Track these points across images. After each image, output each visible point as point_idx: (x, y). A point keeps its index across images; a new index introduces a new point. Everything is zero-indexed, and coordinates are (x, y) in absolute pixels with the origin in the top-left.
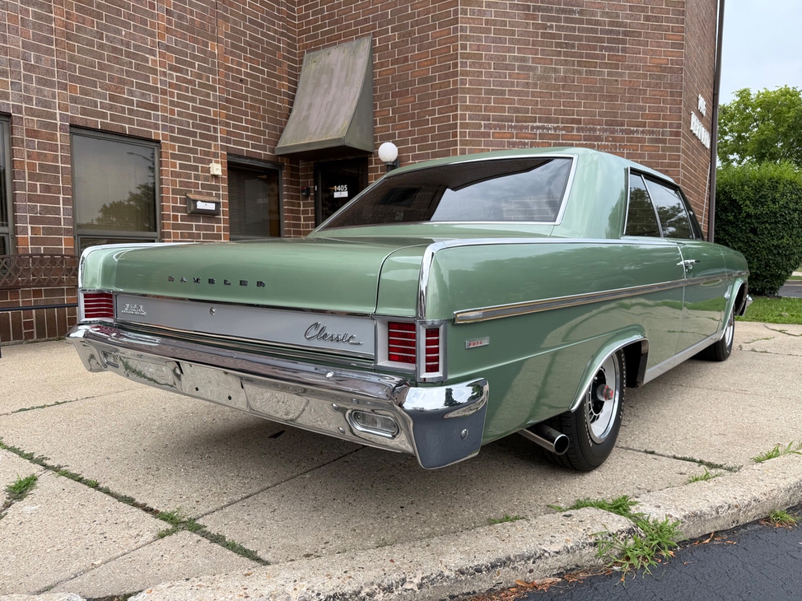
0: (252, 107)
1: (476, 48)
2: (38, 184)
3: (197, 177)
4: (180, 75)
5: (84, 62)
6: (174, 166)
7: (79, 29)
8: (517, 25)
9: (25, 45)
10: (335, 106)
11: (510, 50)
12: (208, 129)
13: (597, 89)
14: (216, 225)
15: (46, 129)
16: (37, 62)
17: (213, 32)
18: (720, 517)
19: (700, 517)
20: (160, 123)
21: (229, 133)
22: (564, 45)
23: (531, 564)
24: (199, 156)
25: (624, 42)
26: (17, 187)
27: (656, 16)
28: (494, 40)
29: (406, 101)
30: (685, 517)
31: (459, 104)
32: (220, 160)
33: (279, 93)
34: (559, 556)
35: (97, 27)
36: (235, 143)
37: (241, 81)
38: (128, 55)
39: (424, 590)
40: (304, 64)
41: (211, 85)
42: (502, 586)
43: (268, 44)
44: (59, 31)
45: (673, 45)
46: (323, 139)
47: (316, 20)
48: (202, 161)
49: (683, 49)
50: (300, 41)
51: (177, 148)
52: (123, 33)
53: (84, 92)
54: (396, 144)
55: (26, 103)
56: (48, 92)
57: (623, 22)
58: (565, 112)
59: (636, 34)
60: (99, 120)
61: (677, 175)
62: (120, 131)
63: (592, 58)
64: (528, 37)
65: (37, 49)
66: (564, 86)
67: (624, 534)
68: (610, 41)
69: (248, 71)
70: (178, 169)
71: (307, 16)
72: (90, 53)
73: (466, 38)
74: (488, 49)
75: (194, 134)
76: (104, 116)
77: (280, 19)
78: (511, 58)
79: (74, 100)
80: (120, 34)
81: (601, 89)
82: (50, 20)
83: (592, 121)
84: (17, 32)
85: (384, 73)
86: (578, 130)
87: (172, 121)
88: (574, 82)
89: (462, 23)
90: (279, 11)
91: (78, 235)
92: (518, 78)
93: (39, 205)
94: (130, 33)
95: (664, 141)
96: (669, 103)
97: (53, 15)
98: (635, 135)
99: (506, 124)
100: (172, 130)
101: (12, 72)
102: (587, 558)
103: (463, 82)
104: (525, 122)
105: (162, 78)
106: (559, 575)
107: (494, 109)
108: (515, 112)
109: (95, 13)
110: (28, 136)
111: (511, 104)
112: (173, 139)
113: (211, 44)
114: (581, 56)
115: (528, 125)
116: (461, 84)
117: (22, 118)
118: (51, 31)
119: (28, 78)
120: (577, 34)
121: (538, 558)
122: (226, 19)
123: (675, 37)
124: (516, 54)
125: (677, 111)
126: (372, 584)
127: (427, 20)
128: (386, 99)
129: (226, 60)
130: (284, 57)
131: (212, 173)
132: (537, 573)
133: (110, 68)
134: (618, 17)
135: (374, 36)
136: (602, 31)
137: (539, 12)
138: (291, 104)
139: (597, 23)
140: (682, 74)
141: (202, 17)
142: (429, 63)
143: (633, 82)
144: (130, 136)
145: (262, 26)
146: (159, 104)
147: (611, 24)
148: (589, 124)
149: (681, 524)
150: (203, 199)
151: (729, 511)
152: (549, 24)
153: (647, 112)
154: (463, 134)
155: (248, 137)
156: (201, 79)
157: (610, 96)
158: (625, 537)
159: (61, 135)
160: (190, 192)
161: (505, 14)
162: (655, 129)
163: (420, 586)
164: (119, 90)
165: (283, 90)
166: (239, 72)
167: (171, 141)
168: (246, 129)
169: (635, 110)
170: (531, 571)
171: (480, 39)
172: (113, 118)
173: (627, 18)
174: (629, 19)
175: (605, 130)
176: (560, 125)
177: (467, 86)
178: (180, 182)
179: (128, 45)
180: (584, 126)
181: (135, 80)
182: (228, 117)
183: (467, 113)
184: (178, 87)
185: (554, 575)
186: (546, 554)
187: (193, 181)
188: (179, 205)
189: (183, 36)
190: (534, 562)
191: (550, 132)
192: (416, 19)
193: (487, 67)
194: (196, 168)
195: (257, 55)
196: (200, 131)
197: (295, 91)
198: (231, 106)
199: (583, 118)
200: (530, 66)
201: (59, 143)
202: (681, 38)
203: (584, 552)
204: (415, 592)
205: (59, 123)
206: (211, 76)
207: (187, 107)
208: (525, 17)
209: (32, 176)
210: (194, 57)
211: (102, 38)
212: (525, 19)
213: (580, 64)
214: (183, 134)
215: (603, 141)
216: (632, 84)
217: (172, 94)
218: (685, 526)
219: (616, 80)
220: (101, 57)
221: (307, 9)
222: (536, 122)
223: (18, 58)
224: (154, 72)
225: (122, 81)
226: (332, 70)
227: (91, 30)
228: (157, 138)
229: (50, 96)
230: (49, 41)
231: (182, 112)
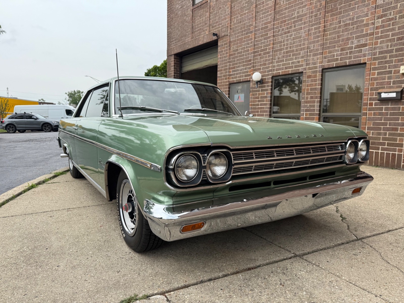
2: (309, 96)
3: (390, 78)
4: (385, 18)
5: (331, 38)
6: (374, 74)
7: (331, 24)
9: (310, 43)
14: (401, 106)
15: (314, 73)
16: (313, 48)
20: (367, 52)
24: (393, 64)
26: (303, 98)
35: (339, 19)
38: (352, 24)
48: (395, 66)
51: (377, 63)
52: (351, 14)
53: (330, 52)
55: (308, 66)
56: (316, 58)
60: (335, 63)
62: (344, 65)
65: (314, 42)
70: (376, 76)
72: (334, 33)
76: (337, 60)
79: (325, 58)
82: (319, 28)
84: (308, 39)
87: (375, 48)
91: (322, 116)
93: (309, 104)
94: (355, 12)
100: (375, 54)
101: (305, 56)
105: (372, 26)
109: (338, 13)
110: (307, 78)
117: (306, 72)
118: (319, 32)
119: (310, 56)
131: (401, 72)
133: (343, 35)
144: (350, 65)
146: (368, 42)
150: (386, 91)
156: (402, 13)
159: (318, 74)
160: (384, 88)
164: (346, 44)
167: (373, 61)
172: (341, 59)
178: (377, 83)
179: (353, 19)
181: (355, 35)
184: (383, 27)
187: (386, 80)
188: (374, 97)
194: (390, 72)
196: (396, 47)
201: (317, 78)
205: (318, 70)
207: (388, 36)
209: (307, 94)
211: (340, 23)
214: (382, 54)
217: (377, 33)
220: (339, 32)
223: (307, 49)
224: (367, 25)
225: (348, 39)
227: (336, 22)
228: (364, 62)
229: (317, 60)
230: (318, 37)
231: (383, 41)
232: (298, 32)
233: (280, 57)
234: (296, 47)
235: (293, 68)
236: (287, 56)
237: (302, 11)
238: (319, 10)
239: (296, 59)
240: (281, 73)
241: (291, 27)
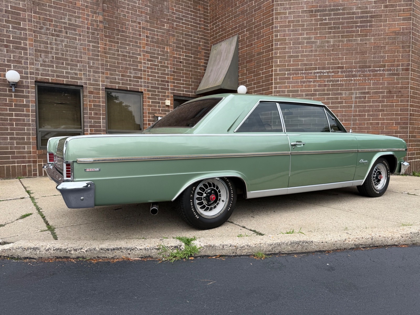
0: (186, 74)
1: (283, 35)
2: (93, 112)
3: (159, 107)
4: (152, 63)
5: (112, 62)
6: (149, 102)
7: (109, 49)
8: (306, 21)
9: (89, 59)
10: (220, 70)
11: (301, 34)
12: (165, 85)
13: (353, 49)
15: (96, 90)
16: (93, 65)
17: (167, 42)
18: (224, 249)
19: (213, 247)
20: (143, 84)
21: (174, 86)
22: (333, 28)
23: (129, 252)
24: (160, 97)
25: (371, 21)
26: (85, 114)
27: (392, 4)
28: (293, 30)
29: (251, 65)
30: (205, 246)
31: (274, 64)
32: (170, 98)
33: (200, 66)
34: (141, 251)
35: (117, 48)
36: (177, 90)
37: (181, 62)
38: (129, 57)
39: (88, 253)
40: (211, 51)
41: (166, 66)
42: (117, 257)
43: (194, 44)
44: (101, 51)
45: (404, 19)
46: (213, 86)
47: (217, 30)
48: (162, 99)
49: (411, 20)
50: (210, 40)
51: (150, 94)
52: (128, 48)
53: (111, 74)
54: (246, 86)
55: (89, 81)
56: (97, 76)
57: (370, 11)
58: (334, 63)
59: (379, 16)
60: (117, 85)
61: (407, 93)
62: (126, 89)
63: (350, 33)
64: (312, 26)
65: (93, 59)
66: (333, 50)
67: (172, 248)
68: (361, 22)
69: (184, 57)
70: (150, 104)
71: (213, 28)
72: (114, 58)
73: (278, 31)
74: (290, 35)
75: (158, 88)
76: (119, 83)
77: (200, 31)
78: (302, 38)
79: (107, 78)
80: (126, 49)
81: (356, 49)
82: (98, 47)
83: (350, 67)
84: (86, 54)
85: (243, 52)
86: (342, 72)
87: (148, 83)
88: (339, 47)
89: (275, 24)
90: (200, 28)
92: (306, 48)
93: (93, 120)
94: (130, 48)
95: (398, 74)
96: (401, 52)
97: (99, 45)
98: (378, 72)
99: (300, 72)
100: (148, 87)
101: (83, 69)
102: (154, 253)
103: (276, 53)
104: (310, 70)
105: (144, 65)
106: (142, 258)
107: (293, 65)
108: (305, 66)
109: (116, 42)
110: (89, 94)
111: (302, 62)
112: (148, 91)
113: (166, 48)
114: (343, 32)
115: (312, 72)
116: (275, 54)
117: (87, 87)
118: (99, 51)
119: (89, 71)
120: (341, 21)
121: (132, 250)
122: (174, 36)
123: (405, 15)
124: (305, 36)
125: (407, 56)
126: (72, 248)
127: (260, 25)
128: (243, 64)
129: (174, 54)
130: (202, 49)
131: (166, 104)
132: (131, 255)
133: (122, 63)
134: (367, 8)
135: (239, 35)
136: (356, 18)
137: (318, 13)
138: (205, 70)
139: (354, 13)
140: (410, 34)
141: (162, 36)
142: (261, 45)
143: (376, 43)
144: (130, 91)
145: (191, 36)
146: (143, 76)
147: (362, 13)
148: (349, 69)
149: (202, 248)
150: (161, 116)
151: (231, 248)
152: (324, 18)
153: (386, 59)
154: (276, 79)
155: (183, 87)
156: (162, 64)
157: (361, 52)
158: (173, 249)
159: (102, 92)
160: (156, 113)
161: (299, 16)
162: (392, 68)
163: (86, 251)
164: (125, 72)
165: (201, 64)
166: (180, 58)
167: (148, 92)
168: (183, 84)
169: (378, 58)
170: (129, 254)
171: (285, 31)
172: (123, 84)
173: (372, 8)
174: (374, 9)
175: (359, 71)
176: (331, 70)
177: (278, 55)
178: (152, 109)
179: (129, 53)
180: (345, 70)
181: (132, 67)
182: (174, 79)
183: (278, 68)
184: (151, 68)
185: (139, 258)
186: (136, 249)
187: (157, 108)
188: (151, 119)
189: (154, 46)
190: (130, 251)
191: (325, 74)
192: (256, 24)
193: (289, 44)
194: (159, 103)
195: (188, 49)
196: (161, 86)
197: (207, 64)
198: (176, 74)
199: (344, 65)
200: (313, 41)
201: (101, 96)
202: (409, 14)
203: (152, 251)
204: (84, 253)
205: (101, 88)
206: (166, 62)
207: (155, 76)
208: (310, 16)
209: (91, 109)
210: (158, 54)
211: (118, 52)
212: (310, 17)
213: (343, 37)
214: (153, 88)
215: (357, 77)
216: (376, 44)
217: (148, 72)
218: (205, 250)
219: (366, 43)
220: (118, 59)
221: (213, 25)
222: (316, 70)
223: (86, 64)
224: (140, 63)
225: (127, 68)
226: (222, 53)
227: (114, 49)
228: (141, 91)
229: (98, 77)
230: (98, 56)
231: (153, 79)
232: (72, 41)
233: (47, 61)
234: (70, 57)
235: (68, 79)
236: (58, 63)
237: (76, 21)
238: (96, 30)
239: (71, 69)
240: (50, 80)
241: (61, 31)
